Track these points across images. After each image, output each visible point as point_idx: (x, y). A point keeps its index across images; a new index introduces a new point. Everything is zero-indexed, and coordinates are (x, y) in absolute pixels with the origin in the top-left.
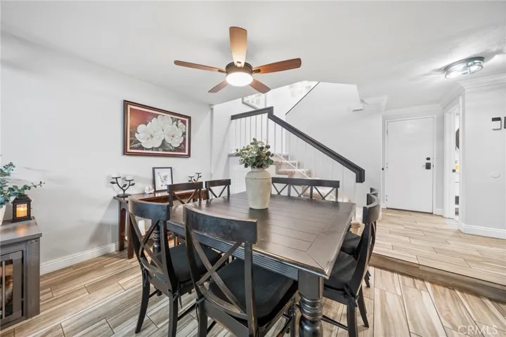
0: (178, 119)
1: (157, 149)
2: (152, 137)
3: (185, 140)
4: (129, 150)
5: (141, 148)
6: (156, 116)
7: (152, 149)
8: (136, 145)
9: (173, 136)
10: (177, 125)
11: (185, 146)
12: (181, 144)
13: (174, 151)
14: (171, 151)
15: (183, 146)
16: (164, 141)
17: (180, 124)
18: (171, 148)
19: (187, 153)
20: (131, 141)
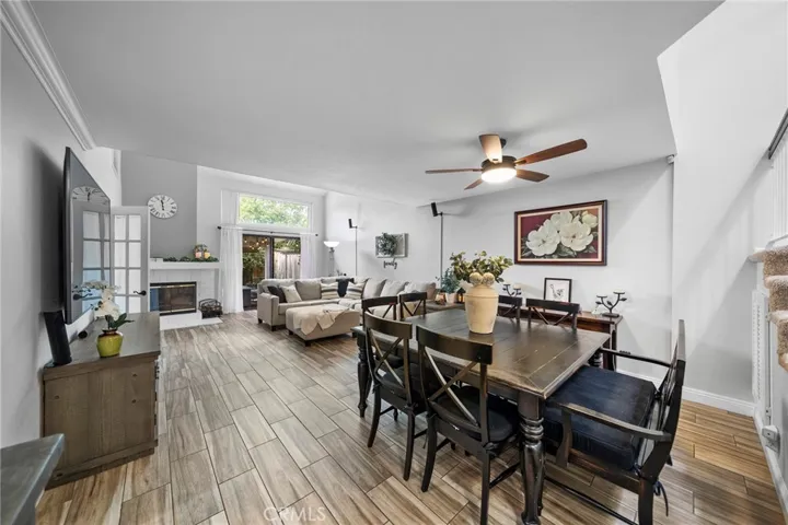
0: (582, 211)
1: (550, 256)
2: (544, 242)
3: (596, 239)
4: (519, 259)
5: (532, 256)
6: (549, 217)
7: (544, 256)
8: (527, 254)
9: (574, 237)
10: (580, 220)
11: (596, 248)
12: (588, 247)
13: (576, 257)
14: (570, 257)
15: (592, 248)
16: (560, 245)
17: (586, 216)
18: (571, 253)
19: (599, 259)
20: (522, 250)
